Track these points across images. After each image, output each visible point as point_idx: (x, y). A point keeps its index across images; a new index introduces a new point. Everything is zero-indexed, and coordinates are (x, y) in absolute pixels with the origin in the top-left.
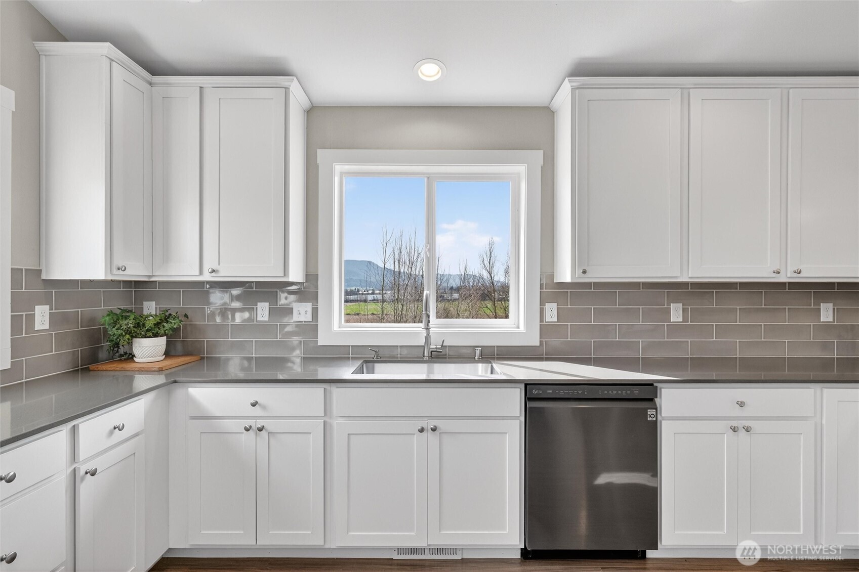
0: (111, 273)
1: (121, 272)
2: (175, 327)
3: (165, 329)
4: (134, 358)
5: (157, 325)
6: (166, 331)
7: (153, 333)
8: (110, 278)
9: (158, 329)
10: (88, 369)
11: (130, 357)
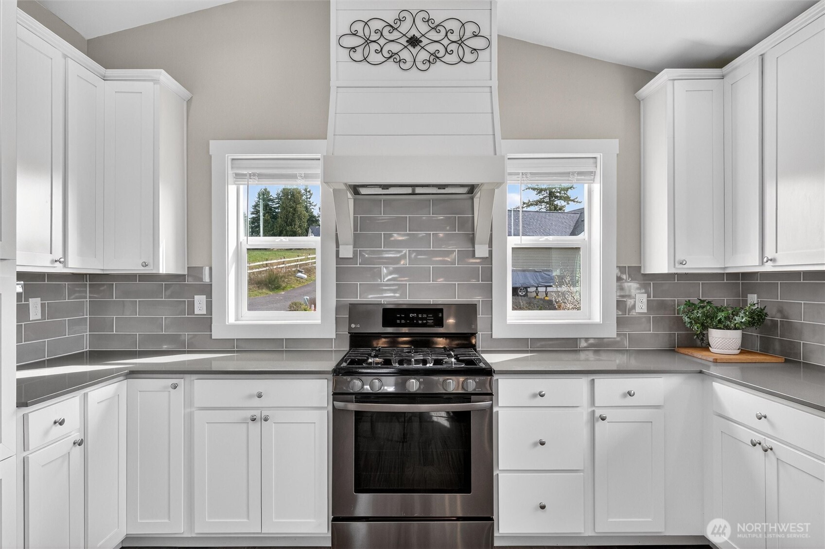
0: (674, 267)
1: (681, 266)
2: (743, 321)
3: (736, 322)
4: (710, 348)
5: (727, 318)
6: (737, 325)
7: (724, 325)
8: (673, 271)
9: (729, 323)
10: (674, 351)
11: (706, 347)
